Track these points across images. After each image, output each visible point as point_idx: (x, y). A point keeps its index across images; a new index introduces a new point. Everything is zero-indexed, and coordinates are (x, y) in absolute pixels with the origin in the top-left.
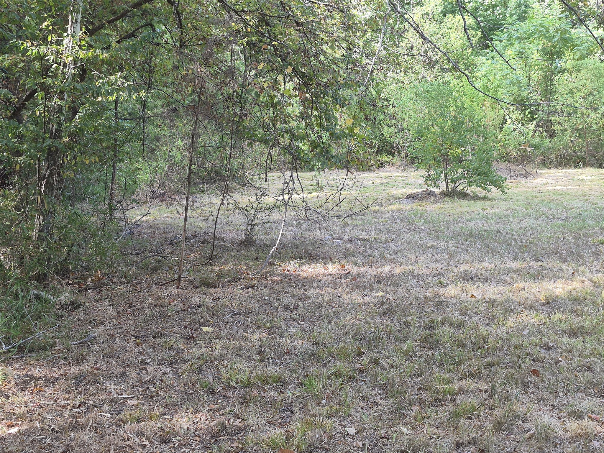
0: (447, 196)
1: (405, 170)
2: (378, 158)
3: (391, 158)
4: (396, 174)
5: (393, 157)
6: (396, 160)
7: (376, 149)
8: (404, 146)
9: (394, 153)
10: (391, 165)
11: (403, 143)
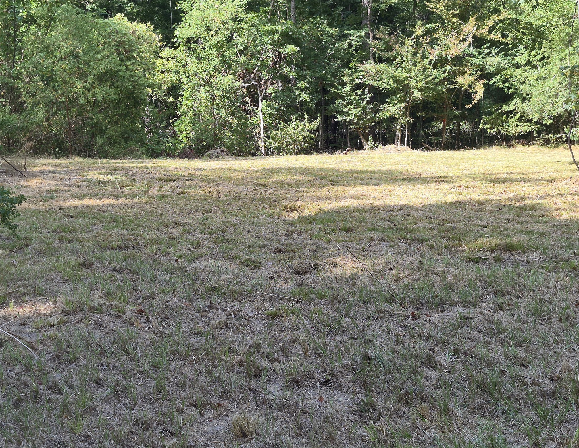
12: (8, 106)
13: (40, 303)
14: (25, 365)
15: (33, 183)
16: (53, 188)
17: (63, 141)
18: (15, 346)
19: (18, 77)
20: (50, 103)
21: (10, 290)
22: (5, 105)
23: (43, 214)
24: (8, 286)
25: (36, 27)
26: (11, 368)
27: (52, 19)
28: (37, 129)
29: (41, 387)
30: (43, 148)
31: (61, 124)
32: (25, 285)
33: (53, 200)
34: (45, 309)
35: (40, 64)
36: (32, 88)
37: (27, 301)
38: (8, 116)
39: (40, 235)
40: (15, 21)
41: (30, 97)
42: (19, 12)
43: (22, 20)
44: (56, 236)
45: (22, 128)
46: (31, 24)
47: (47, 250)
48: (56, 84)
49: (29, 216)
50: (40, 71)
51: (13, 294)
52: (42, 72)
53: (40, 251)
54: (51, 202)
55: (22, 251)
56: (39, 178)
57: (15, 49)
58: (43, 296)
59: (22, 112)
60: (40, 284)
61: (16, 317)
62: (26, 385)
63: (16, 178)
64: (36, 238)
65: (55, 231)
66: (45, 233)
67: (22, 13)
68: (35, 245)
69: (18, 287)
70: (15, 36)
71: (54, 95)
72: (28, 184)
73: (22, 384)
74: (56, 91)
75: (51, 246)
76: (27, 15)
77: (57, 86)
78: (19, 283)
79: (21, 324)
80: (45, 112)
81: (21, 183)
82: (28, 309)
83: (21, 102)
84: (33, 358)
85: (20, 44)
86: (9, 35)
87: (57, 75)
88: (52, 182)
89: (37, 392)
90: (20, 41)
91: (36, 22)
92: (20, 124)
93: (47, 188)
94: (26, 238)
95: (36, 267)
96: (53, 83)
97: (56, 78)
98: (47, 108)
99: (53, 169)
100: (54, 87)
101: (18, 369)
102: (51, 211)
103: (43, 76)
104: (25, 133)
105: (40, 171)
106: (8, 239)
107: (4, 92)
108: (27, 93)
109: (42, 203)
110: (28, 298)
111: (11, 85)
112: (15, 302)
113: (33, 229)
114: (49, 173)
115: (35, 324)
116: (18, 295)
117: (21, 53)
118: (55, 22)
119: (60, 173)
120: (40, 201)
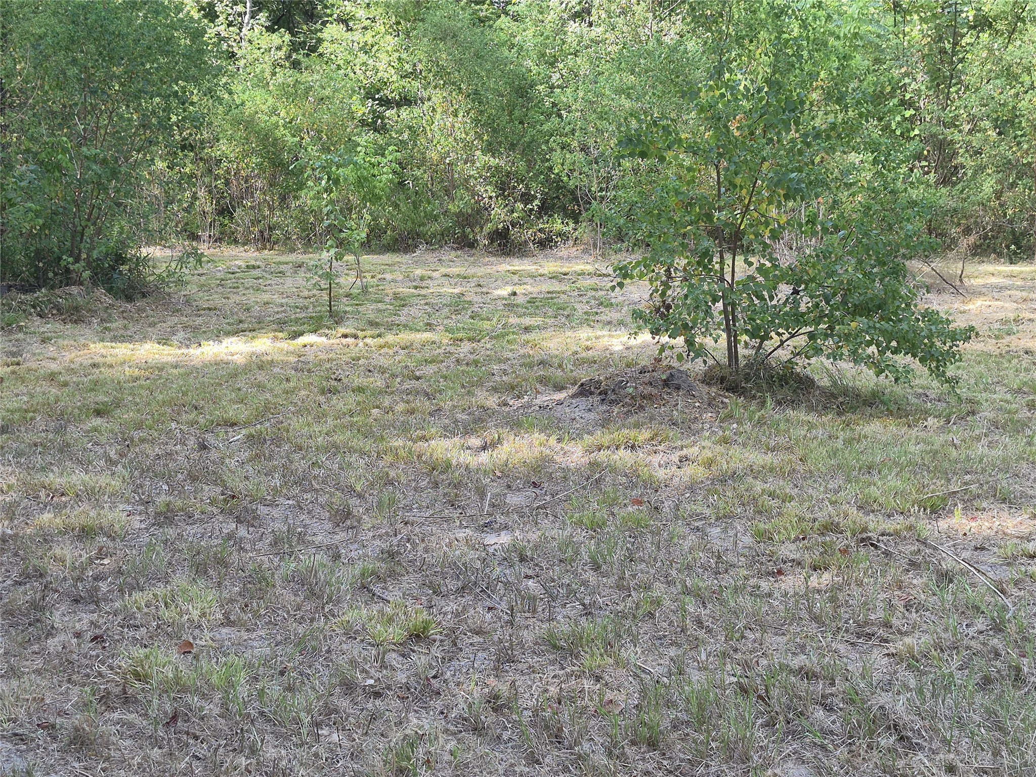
0: (734, 388)
1: (603, 255)
2: (541, 226)
3: (572, 225)
4: (579, 267)
5: (576, 222)
6: (584, 231)
7: (537, 202)
8: (602, 198)
9: (580, 213)
10: (571, 242)
11: (601, 190)
12: (932, 174)
13: (1006, 514)
14: (993, 619)
15: (976, 305)
16: (1012, 316)
17: (1024, 234)
18: (973, 585)
19: (953, 124)
20: (1006, 166)
21: (954, 488)
22: (927, 173)
23: (997, 360)
24: (949, 480)
25: (990, 34)
26: (968, 621)
27: (1019, 18)
28: (981, 213)
29: (1025, 661)
30: (988, 246)
31: (1023, 204)
32: (978, 481)
33: (1012, 337)
34: (1015, 526)
35: (993, 98)
36: (976, 140)
37: (984, 509)
38: (933, 191)
39: (995, 396)
40: (955, 27)
41: (971, 156)
42: (962, 11)
43: (967, 23)
44: (1022, 400)
45: (955, 210)
46: (982, 30)
47: (1009, 423)
48: (1019, 133)
49: (972, 363)
50: (992, 111)
51: (959, 495)
52: (997, 112)
53: (995, 424)
54: (1007, 339)
55: (963, 423)
56: (985, 298)
57: (952, 75)
58: (1010, 503)
59: (954, 184)
60: (1004, 483)
61: (965, 534)
62: (997, 655)
63: (946, 297)
64: (987, 401)
65: (1019, 391)
66: (1001, 394)
67: (967, 12)
68: (987, 413)
69: (966, 484)
70: (954, 53)
71: (1014, 153)
72: (966, 308)
73: (990, 652)
74: (1019, 144)
75: (1016, 417)
76: (975, 16)
77: (1022, 136)
78: (968, 477)
79: (976, 549)
80: (996, 183)
81: (956, 306)
82: (987, 524)
83: (956, 167)
84: (1005, 608)
85: (960, 66)
86: (943, 51)
87: (1023, 116)
88: (1007, 305)
89: (1018, 669)
90: (961, 61)
91: (990, 26)
92: (952, 204)
93: (1000, 315)
94: (970, 401)
95: (993, 453)
96: (1014, 132)
97: (1020, 122)
98: (1000, 175)
99: (1007, 282)
100: (1015, 138)
101: (981, 624)
102: (1010, 355)
103: (997, 120)
104: (959, 219)
105: (984, 286)
106: (939, 401)
107: (928, 151)
108: (967, 151)
109: (994, 341)
110: (985, 505)
111: (941, 137)
112: (963, 509)
113: (982, 386)
114: (1001, 289)
115: (1002, 550)
116: (966, 497)
117: (960, 82)
118: (1024, 22)
119: (1022, 289)
120: (989, 336)
